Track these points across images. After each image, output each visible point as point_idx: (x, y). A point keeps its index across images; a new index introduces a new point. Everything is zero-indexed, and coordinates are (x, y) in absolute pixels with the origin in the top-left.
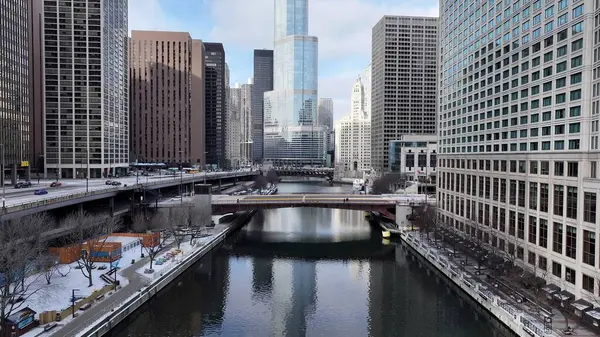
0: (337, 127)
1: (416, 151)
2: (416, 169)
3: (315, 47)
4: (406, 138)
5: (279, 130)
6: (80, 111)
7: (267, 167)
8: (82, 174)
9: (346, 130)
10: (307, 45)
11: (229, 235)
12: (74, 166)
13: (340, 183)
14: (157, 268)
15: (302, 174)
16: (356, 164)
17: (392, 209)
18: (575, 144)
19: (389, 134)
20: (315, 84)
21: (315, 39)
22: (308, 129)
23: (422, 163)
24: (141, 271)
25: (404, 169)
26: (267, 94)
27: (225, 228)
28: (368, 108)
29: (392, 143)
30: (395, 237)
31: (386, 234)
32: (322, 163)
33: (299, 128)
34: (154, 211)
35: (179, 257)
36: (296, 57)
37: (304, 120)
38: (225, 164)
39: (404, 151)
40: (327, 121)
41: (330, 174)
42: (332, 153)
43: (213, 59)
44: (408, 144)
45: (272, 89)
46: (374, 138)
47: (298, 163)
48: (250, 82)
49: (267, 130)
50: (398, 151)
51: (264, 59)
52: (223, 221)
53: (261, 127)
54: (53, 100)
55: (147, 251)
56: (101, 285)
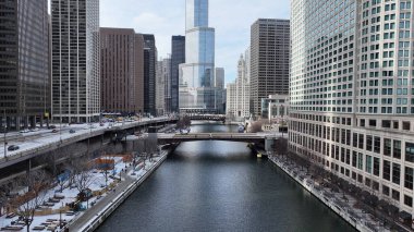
1: (278, 105)
2: (278, 116)
3: (213, 35)
4: (272, 97)
5: (189, 90)
6: (74, 82)
7: (182, 114)
8: (75, 120)
10: (207, 34)
12: (70, 115)
16: (240, 113)
17: (263, 141)
18: (350, 109)
19: (262, 95)
21: (213, 30)
22: (208, 89)
23: (282, 113)
24: (129, 174)
25: (270, 117)
26: (181, 66)
27: (166, 153)
29: (263, 101)
30: (264, 157)
31: (259, 156)
33: (202, 89)
34: (124, 143)
35: (146, 168)
36: (200, 42)
39: (271, 105)
41: (223, 119)
42: (224, 105)
43: (148, 45)
44: (273, 101)
45: (184, 61)
48: (169, 57)
49: (180, 90)
50: (267, 105)
51: (179, 42)
52: (163, 149)
53: (177, 87)
54: (56, 75)
55: (128, 165)
56: (112, 181)
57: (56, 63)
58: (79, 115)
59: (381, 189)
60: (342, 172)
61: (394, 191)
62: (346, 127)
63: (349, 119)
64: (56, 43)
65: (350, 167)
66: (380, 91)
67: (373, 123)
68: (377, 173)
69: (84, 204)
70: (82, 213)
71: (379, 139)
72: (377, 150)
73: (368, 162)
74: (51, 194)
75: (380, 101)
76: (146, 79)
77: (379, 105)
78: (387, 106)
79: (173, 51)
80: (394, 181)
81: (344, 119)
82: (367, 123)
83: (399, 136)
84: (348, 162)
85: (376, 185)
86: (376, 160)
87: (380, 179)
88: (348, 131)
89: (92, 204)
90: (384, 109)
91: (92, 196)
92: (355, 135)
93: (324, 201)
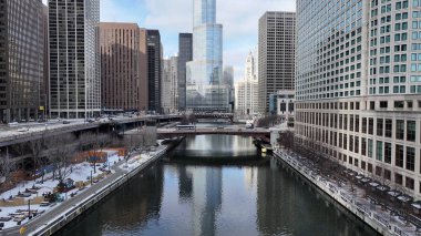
0: (236, 86)
1: (287, 101)
2: (287, 113)
3: (221, 31)
4: (281, 92)
5: (197, 88)
6: (72, 75)
7: (189, 112)
8: (73, 115)
9: (242, 87)
10: (216, 30)
11: (168, 151)
12: (68, 110)
13: (238, 123)
14: (129, 166)
15: (213, 117)
16: (248, 111)
17: (268, 135)
18: (358, 92)
19: (270, 90)
20: (221, 56)
21: (221, 26)
22: (216, 87)
23: (291, 109)
24: (121, 167)
25: (279, 113)
26: (188, 64)
27: (165, 147)
28: (256, 73)
29: (271, 96)
30: (270, 152)
31: (264, 150)
32: (225, 110)
33: (210, 87)
34: (121, 137)
35: (141, 161)
36: (208, 39)
37: (214, 81)
38: (160, 110)
39: (280, 101)
40: (229, 82)
41: (231, 117)
42: (233, 103)
43: (153, 41)
44: (282, 96)
45: (191, 59)
46: (260, 93)
47: (209, 110)
48: (176, 55)
49: (188, 88)
50: (275, 101)
51: (186, 39)
52: (163, 143)
53: (184, 86)
54: (54, 68)
55: (122, 158)
56: (101, 173)
57: (54, 57)
58: (77, 110)
59: (393, 177)
60: (351, 162)
61: (407, 178)
62: (354, 112)
63: (358, 104)
64: (53, 36)
65: (358, 156)
66: (392, 69)
67: (384, 104)
68: (388, 159)
69: (63, 195)
70: (58, 204)
71: (390, 121)
72: (389, 135)
73: (379, 148)
74: (29, 185)
75: (391, 80)
76: (151, 76)
77: (391, 85)
78: (400, 84)
79: (181, 48)
80: (408, 167)
81: (352, 104)
82: (377, 106)
83: (413, 116)
84: (357, 151)
85: (388, 174)
86: (388, 146)
87: (392, 166)
88: (357, 116)
89: (72, 195)
90: (396, 88)
91: (74, 187)
92: (364, 120)
93: (329, 193)
